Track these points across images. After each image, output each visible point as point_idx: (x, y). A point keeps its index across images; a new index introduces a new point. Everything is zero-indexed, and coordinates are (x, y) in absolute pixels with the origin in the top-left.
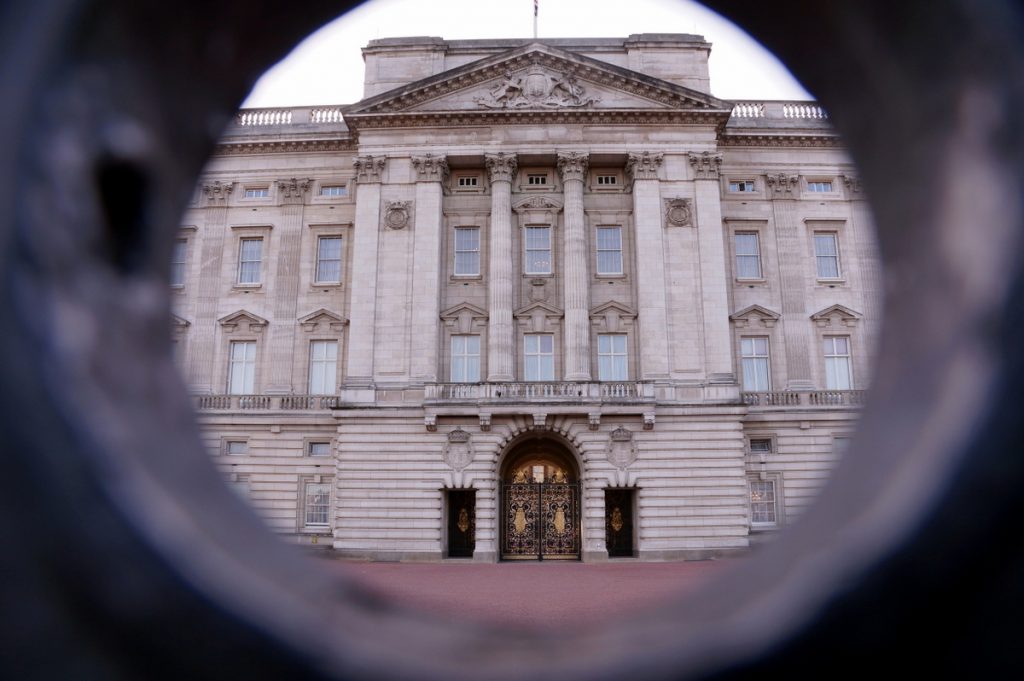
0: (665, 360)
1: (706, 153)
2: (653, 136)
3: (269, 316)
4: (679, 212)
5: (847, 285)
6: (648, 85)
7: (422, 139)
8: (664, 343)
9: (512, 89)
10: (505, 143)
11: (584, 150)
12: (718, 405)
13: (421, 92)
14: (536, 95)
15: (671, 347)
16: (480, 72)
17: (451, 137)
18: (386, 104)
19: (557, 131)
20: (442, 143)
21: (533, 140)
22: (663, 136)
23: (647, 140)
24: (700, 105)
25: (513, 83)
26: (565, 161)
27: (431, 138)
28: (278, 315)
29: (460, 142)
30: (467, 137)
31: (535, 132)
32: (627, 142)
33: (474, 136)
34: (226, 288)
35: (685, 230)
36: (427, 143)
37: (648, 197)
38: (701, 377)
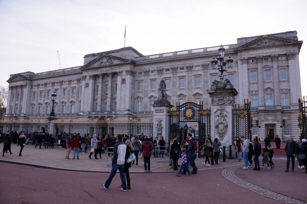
0: (119, 107)
1: (128, 70)
2: (121, 68)
3: (75, 101)
4: (124, 81)
5: (156, 91)
6: (119, 59)
7: (90, 72)
8: (119, 104)
9: (102, 62)
10: (101, 71)
11: (110, 72)
12: (124, 115)
13: (89, 64)
14: (105, 63)
15: (120, 105)
16: (97, 60)
17: (94, 71)
18: (85, 67)
19: (107, 69)
20: (93, 73)
21: (104, 71)
22: (122, 67)
23: (120, 69)
24: (127, 62)
25: (101, 61)
26: (108, 74)
27: (91, 72)
28: (76, 101)
29: (95, 72)
30: (96, 71)
31: (104, 69)
32: (117, 70)
33: (97, 71)
34: (70, 97)
35: (124, 84)
36: (91, 73)
37: (119, 79)
38: (124, 110)
